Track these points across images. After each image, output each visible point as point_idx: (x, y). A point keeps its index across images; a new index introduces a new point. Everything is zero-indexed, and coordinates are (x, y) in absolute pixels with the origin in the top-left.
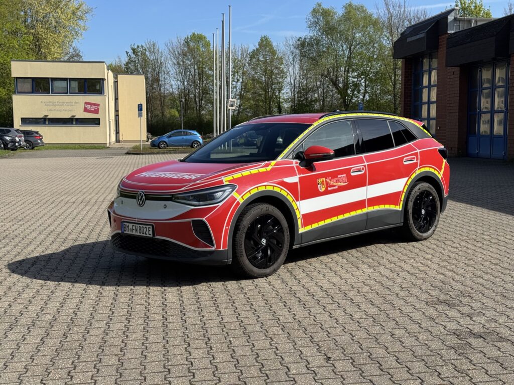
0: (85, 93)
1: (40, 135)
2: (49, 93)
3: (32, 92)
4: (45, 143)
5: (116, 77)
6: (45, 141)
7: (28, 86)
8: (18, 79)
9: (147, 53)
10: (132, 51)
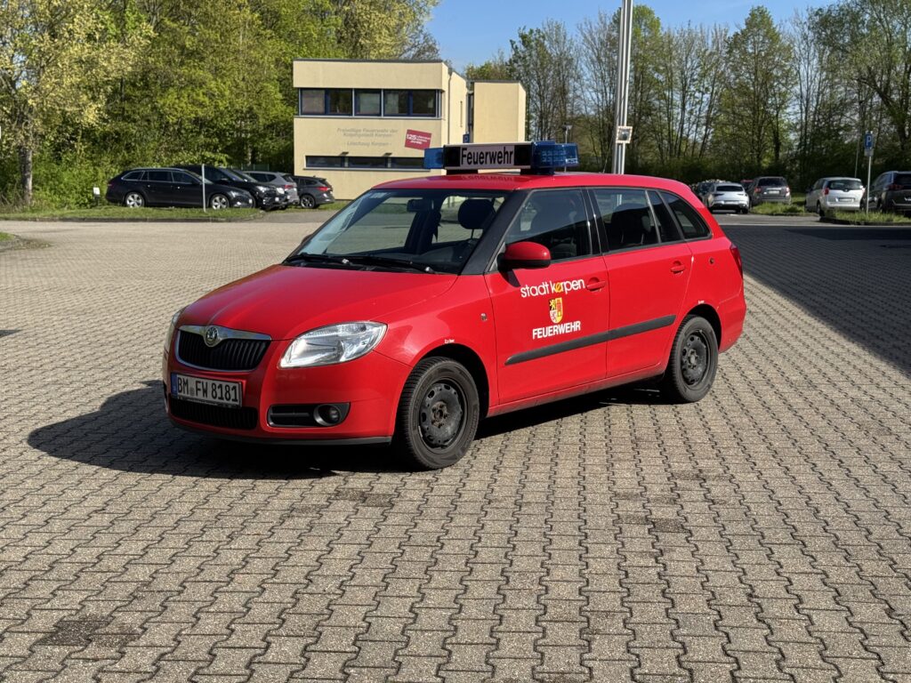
0: (409, 115)
1: (328, 186)
2: (351, 115)
3: (325, 113)
4: (336, 198)
5: (471, 87)
6: (336, 194)
7: (318, 103)
8: (304, 92)
9: (546, 43)
10: (520, 39)
